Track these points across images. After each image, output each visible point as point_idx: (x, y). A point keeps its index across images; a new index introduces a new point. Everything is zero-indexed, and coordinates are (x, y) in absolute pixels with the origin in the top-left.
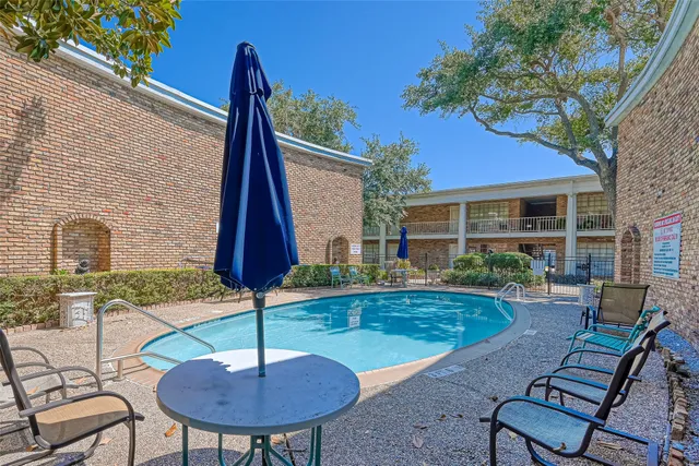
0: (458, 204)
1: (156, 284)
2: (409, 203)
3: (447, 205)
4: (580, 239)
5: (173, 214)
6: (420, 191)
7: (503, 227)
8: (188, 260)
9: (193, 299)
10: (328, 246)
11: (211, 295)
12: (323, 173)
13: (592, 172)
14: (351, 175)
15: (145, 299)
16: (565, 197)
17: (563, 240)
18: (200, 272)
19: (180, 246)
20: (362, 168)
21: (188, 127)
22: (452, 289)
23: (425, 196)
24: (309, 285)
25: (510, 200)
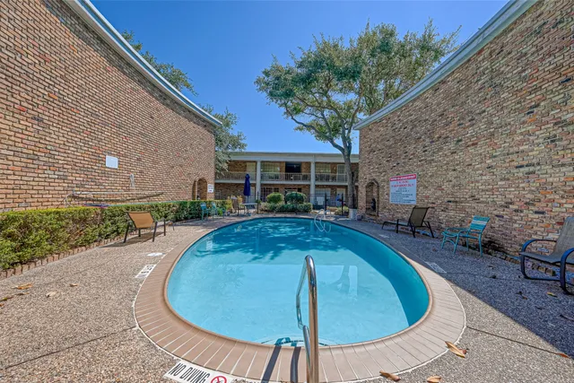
0: (256, 162)
1: (47, 229)
2: (233, 158)
3: (245, 162)
4: (317, 186)
5: (56, 136)
6: (237, 150)
7: (277, 177)
8: (74, 197)
9: (87, 243)
10: (194, 185)
11: (107, 237)
12: (191, 125)
13: (340, 152)
14: (208, 131)
15: (28, 253)
16: (309, 164)
17: (309, 186)
18: (99, 211)
19: (64, 178)
20: (215, 127)
21: (78, 34)
22: (271, 216)
23: (242, 154)
24: (186, 218)
25: (280, 162)
